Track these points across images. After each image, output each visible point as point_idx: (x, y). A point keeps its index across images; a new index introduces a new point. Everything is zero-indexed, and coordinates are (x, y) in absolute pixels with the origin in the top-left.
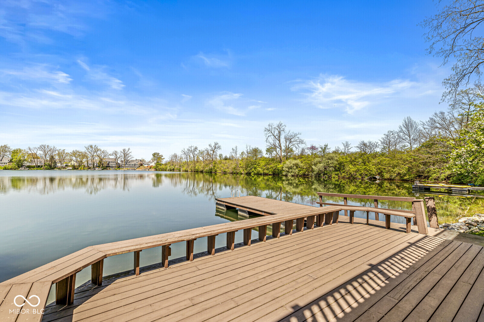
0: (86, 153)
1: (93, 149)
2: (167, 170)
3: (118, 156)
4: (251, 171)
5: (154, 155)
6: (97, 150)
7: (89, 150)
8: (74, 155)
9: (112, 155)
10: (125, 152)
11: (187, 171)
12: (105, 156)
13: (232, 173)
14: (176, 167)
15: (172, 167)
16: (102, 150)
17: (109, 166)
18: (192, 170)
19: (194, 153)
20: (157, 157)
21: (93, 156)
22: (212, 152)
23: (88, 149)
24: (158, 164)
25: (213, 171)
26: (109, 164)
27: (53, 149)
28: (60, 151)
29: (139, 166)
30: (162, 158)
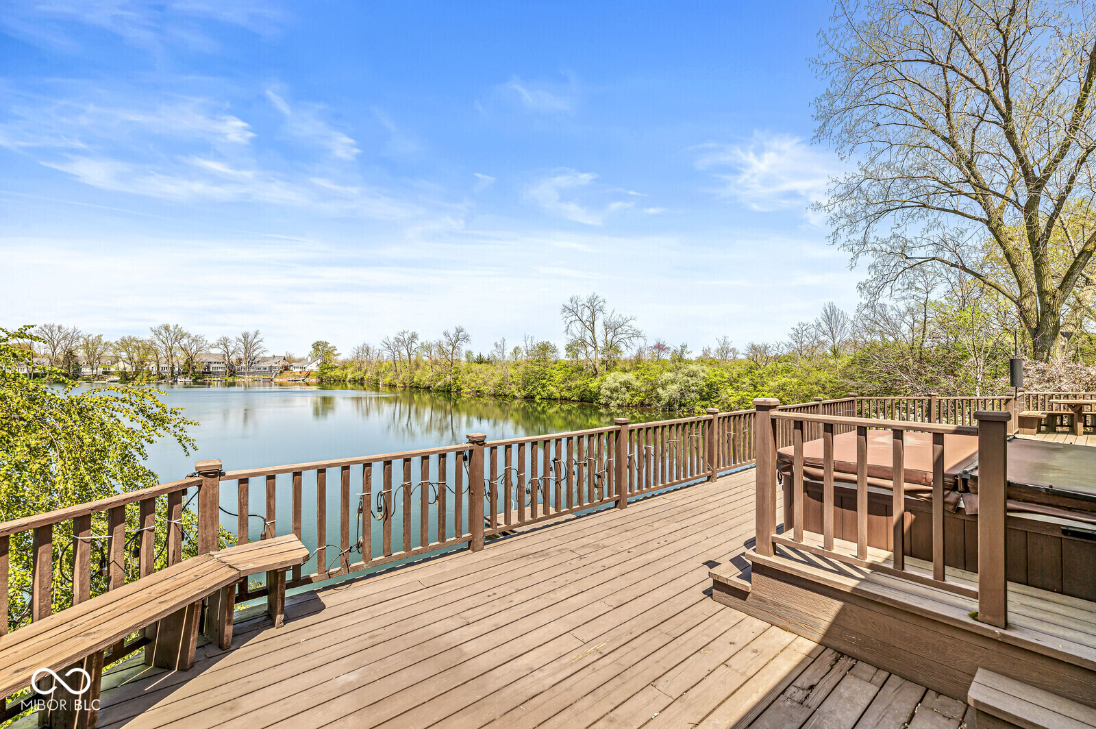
0: (153, 343)
1: (172, 335)
2: (347, 380)
3: (231, 349)
4: (535, 392)
5: (316, 346)
6: (180, 335)
7: (161, 337)
8: (124, 347)
9: (217, 346)
10: (250, 339)
11: (395, 386)
12: (199, 349)
13: (494, 395)
14: (369, 374)
15: (359, 375)
16: (193, 336)
17: (210, 373)
18: (404, 384)
19: (409, 346)
20: (321, 349)
21: (171, 350)
22: (450, 348)
23: (158, 333)
24: (326, 366)
25: (454, 389)
26: (209, 368)
27: (71, 334)
28: (90, 338)
29: (281, 372)
30: (335, 352)
